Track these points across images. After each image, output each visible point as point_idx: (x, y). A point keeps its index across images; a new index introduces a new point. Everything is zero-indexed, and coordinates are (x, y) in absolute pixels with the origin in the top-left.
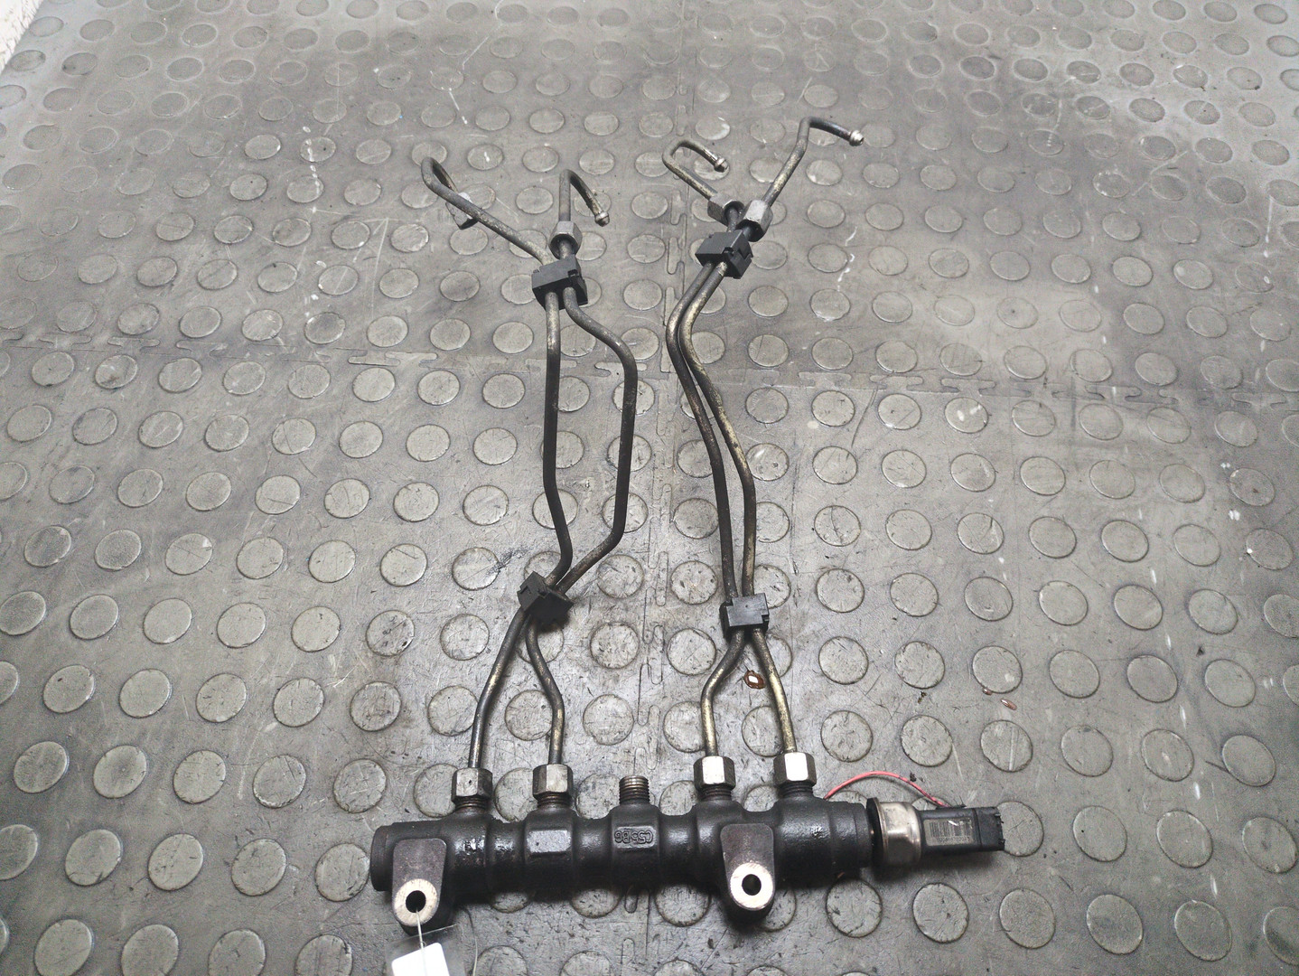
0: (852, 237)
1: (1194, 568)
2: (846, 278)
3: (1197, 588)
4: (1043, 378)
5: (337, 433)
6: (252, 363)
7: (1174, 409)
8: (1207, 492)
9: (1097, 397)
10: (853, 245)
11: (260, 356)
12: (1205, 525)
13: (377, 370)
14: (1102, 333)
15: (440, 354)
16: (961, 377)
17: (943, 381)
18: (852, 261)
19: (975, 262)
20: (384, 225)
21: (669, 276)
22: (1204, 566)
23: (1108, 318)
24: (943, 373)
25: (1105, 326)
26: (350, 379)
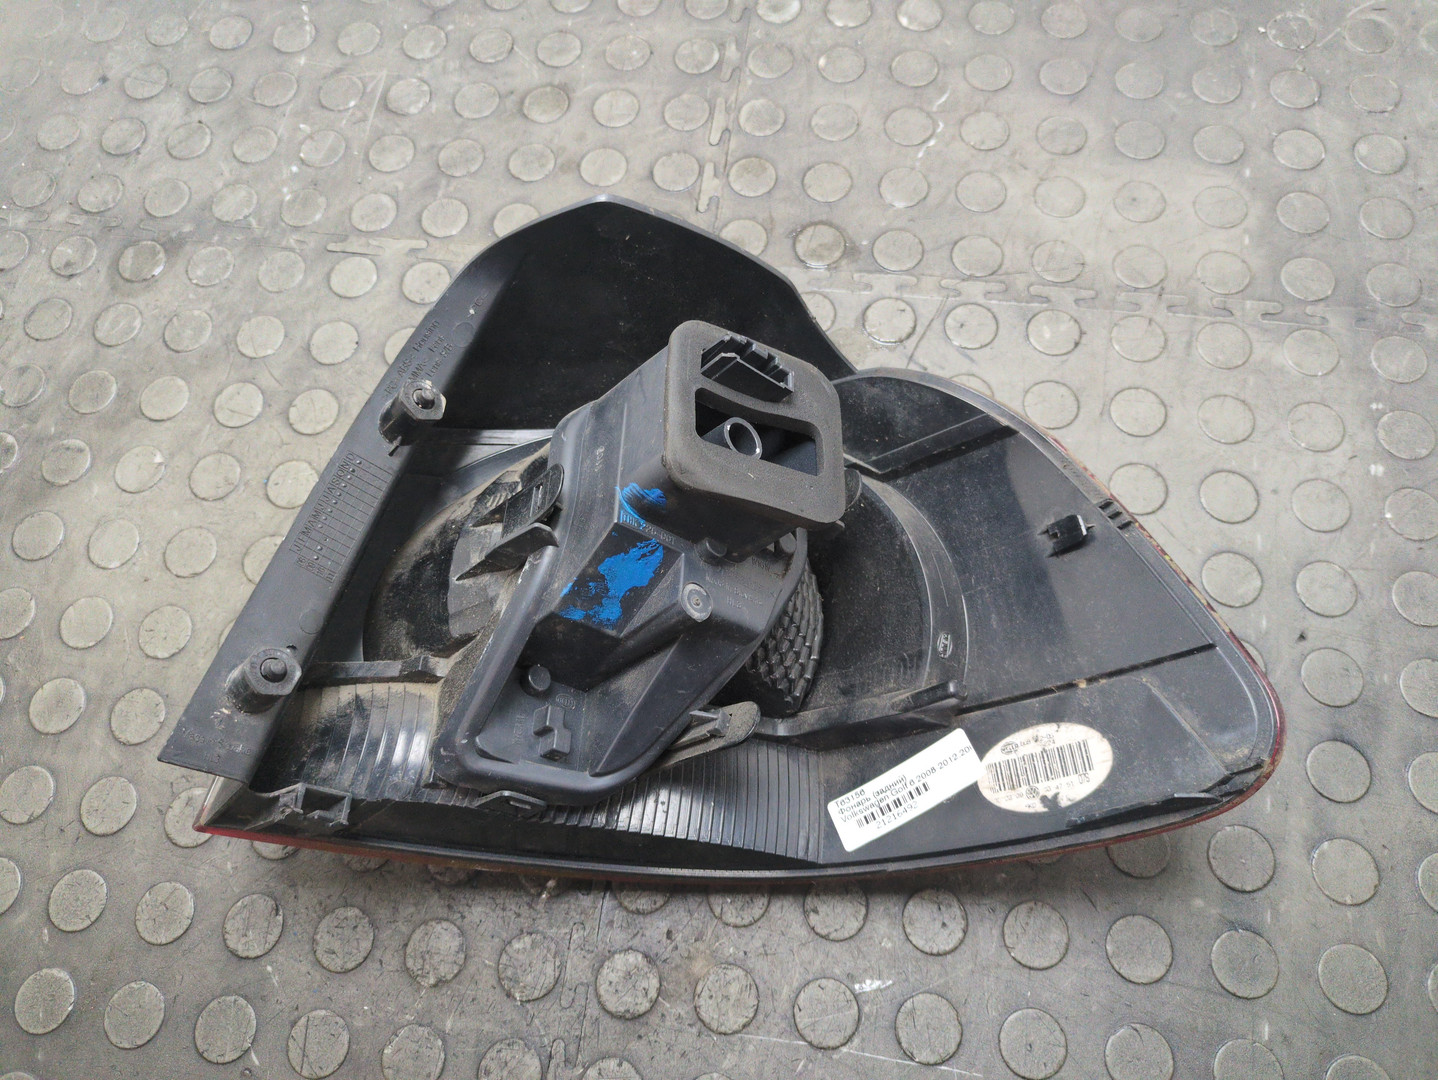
0: (943, 99)
1: (1313, 534)
2: (928, 153)
3: (1311, 559)
4: (1158, 288)
5: (307, 335)
6: (220, 248)
7: (1322, 331)
8: (1347, 439)
9: (1224, 312)
10: (943, 109)
11: (229, 239)
12: (1336, 481)
13: (358, 259)
14: (1246, 231)
15: (431, 240)
16: (1055, 284)
17: (1031, 289)
18: (939, 130)
19: (1096, 134)
20: (380, 79)
21: (710, 148)
22: (1324, 532)
23: (1257, 210)
24: (1033, 279)
25: (1251, 221)
26: (326, 269)
